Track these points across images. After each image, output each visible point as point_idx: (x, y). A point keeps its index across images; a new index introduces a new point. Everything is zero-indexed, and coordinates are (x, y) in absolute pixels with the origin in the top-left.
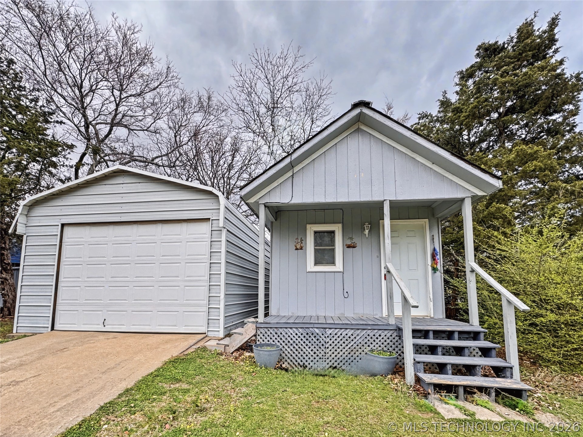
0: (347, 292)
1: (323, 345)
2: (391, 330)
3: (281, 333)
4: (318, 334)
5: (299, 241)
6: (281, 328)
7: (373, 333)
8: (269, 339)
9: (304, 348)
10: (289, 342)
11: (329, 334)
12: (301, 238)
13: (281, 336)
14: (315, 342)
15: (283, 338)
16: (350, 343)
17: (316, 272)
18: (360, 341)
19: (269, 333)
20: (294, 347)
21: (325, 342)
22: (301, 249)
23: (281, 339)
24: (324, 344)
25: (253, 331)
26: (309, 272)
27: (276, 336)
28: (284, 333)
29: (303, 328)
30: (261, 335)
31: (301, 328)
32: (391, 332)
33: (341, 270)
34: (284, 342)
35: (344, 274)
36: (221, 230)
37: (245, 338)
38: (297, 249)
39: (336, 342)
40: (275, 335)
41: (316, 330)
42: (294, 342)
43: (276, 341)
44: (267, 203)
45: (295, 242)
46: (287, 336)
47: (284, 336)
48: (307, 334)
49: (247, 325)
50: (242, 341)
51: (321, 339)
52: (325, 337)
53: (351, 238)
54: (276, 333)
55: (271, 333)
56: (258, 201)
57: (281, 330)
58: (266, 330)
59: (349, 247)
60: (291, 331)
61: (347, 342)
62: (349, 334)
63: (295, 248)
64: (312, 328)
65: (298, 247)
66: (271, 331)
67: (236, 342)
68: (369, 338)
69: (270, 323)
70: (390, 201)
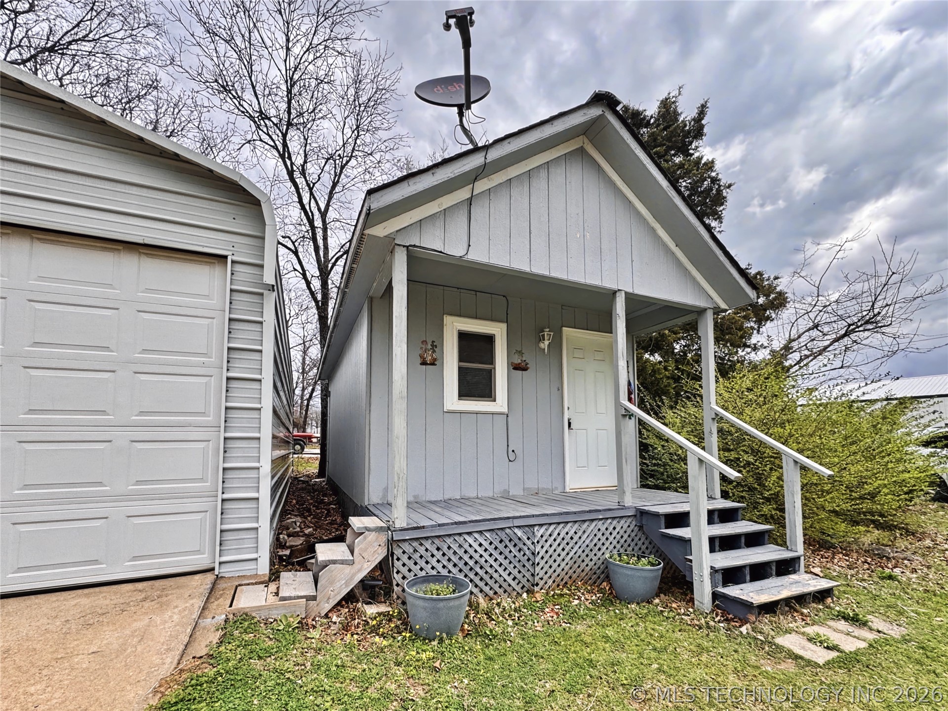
0: (513, 451)
1: (529, 560)
2: (629, 516)
3: (449, 548)
4: (520, 539)
5: (429, 347)
6: (449, 536)
7: (606, 526)
8: (423, 564)
9: (496, 571)
10: (466, 564)
11: (539, 535)
12: (433, 342)
13: (450, 554)
14: (515, 556)
15: (453, 558)
16: (572, 548)
17: (461, 413)
18: (587, 542)
19: (422, 550)
20: (476, 574)
21: (533, 554)
22: (433, 364)
23: (449, 560)
24: (531, 557)
25: (380, 551)
26: (449, 412)
27: (438, 555)
28: (455, 547)
29: (493, 530)
30: (405, 559)
31: (489, 530)
32: (630, 520)
33: (505, 409)
34: (455, 565)
35: (509, 418)
36: (262, 294)
37: (360, 570)
38: (424, 363)
39: (551, 551)
40: (435, 552)
41: (516, 530)
42: (476, 562)
43: (439, 567)
44: (414, 246)
45: (421, 348)
46: (461, 552)
47: (455, 553)
48: (501, 541)
49: (365, 538)
50: (352, 578)
51: (525, 548)
52: (533, 543)
53: (520, 352)
54: (438, 549)
55: (427, 550)
56: (392, 236)
57: (449, 541)
58: (415, 544)
59: (517, 367)
60: (470, 540)
61: (568, 548)
62: (571, 533)
63: (419, 361)
64: (509, 528)
65: (429, 359)
66: (428, 544)
67: (338, 585)
68: (599, 535)
69: (423, 527)
70: (626, 293)
